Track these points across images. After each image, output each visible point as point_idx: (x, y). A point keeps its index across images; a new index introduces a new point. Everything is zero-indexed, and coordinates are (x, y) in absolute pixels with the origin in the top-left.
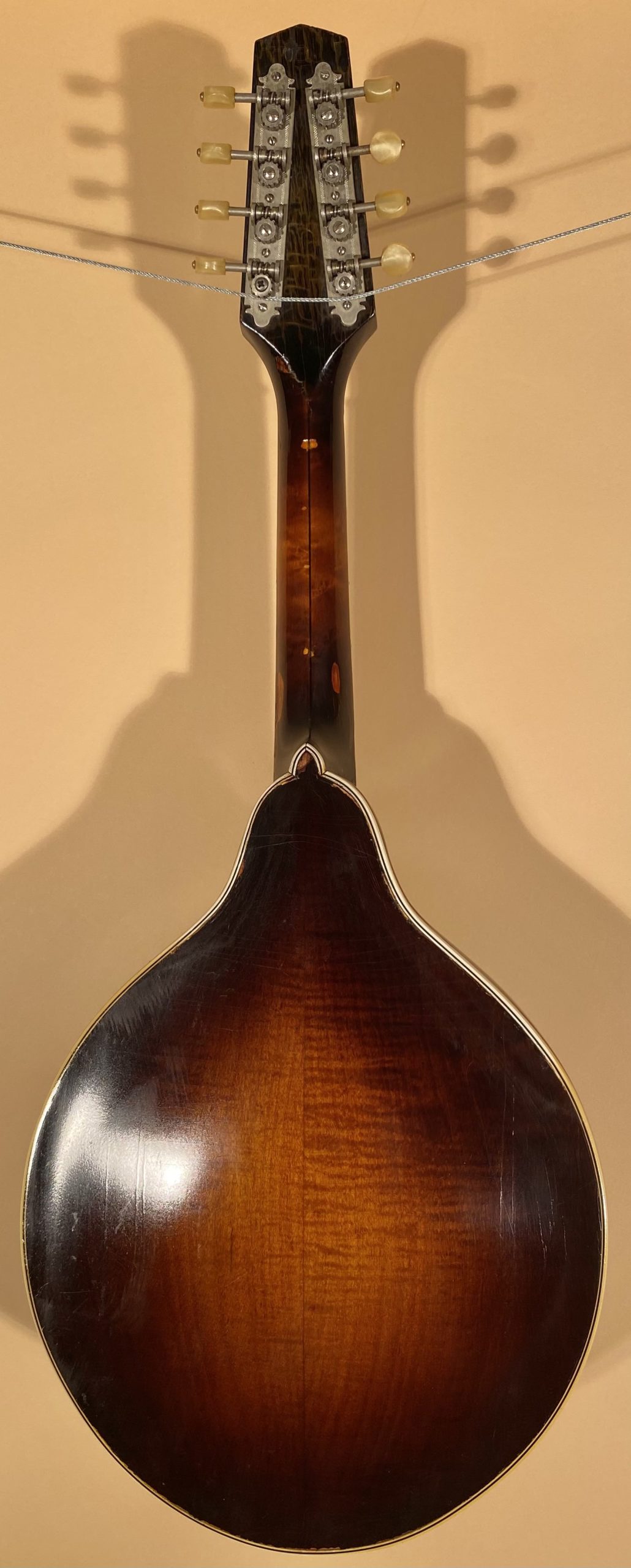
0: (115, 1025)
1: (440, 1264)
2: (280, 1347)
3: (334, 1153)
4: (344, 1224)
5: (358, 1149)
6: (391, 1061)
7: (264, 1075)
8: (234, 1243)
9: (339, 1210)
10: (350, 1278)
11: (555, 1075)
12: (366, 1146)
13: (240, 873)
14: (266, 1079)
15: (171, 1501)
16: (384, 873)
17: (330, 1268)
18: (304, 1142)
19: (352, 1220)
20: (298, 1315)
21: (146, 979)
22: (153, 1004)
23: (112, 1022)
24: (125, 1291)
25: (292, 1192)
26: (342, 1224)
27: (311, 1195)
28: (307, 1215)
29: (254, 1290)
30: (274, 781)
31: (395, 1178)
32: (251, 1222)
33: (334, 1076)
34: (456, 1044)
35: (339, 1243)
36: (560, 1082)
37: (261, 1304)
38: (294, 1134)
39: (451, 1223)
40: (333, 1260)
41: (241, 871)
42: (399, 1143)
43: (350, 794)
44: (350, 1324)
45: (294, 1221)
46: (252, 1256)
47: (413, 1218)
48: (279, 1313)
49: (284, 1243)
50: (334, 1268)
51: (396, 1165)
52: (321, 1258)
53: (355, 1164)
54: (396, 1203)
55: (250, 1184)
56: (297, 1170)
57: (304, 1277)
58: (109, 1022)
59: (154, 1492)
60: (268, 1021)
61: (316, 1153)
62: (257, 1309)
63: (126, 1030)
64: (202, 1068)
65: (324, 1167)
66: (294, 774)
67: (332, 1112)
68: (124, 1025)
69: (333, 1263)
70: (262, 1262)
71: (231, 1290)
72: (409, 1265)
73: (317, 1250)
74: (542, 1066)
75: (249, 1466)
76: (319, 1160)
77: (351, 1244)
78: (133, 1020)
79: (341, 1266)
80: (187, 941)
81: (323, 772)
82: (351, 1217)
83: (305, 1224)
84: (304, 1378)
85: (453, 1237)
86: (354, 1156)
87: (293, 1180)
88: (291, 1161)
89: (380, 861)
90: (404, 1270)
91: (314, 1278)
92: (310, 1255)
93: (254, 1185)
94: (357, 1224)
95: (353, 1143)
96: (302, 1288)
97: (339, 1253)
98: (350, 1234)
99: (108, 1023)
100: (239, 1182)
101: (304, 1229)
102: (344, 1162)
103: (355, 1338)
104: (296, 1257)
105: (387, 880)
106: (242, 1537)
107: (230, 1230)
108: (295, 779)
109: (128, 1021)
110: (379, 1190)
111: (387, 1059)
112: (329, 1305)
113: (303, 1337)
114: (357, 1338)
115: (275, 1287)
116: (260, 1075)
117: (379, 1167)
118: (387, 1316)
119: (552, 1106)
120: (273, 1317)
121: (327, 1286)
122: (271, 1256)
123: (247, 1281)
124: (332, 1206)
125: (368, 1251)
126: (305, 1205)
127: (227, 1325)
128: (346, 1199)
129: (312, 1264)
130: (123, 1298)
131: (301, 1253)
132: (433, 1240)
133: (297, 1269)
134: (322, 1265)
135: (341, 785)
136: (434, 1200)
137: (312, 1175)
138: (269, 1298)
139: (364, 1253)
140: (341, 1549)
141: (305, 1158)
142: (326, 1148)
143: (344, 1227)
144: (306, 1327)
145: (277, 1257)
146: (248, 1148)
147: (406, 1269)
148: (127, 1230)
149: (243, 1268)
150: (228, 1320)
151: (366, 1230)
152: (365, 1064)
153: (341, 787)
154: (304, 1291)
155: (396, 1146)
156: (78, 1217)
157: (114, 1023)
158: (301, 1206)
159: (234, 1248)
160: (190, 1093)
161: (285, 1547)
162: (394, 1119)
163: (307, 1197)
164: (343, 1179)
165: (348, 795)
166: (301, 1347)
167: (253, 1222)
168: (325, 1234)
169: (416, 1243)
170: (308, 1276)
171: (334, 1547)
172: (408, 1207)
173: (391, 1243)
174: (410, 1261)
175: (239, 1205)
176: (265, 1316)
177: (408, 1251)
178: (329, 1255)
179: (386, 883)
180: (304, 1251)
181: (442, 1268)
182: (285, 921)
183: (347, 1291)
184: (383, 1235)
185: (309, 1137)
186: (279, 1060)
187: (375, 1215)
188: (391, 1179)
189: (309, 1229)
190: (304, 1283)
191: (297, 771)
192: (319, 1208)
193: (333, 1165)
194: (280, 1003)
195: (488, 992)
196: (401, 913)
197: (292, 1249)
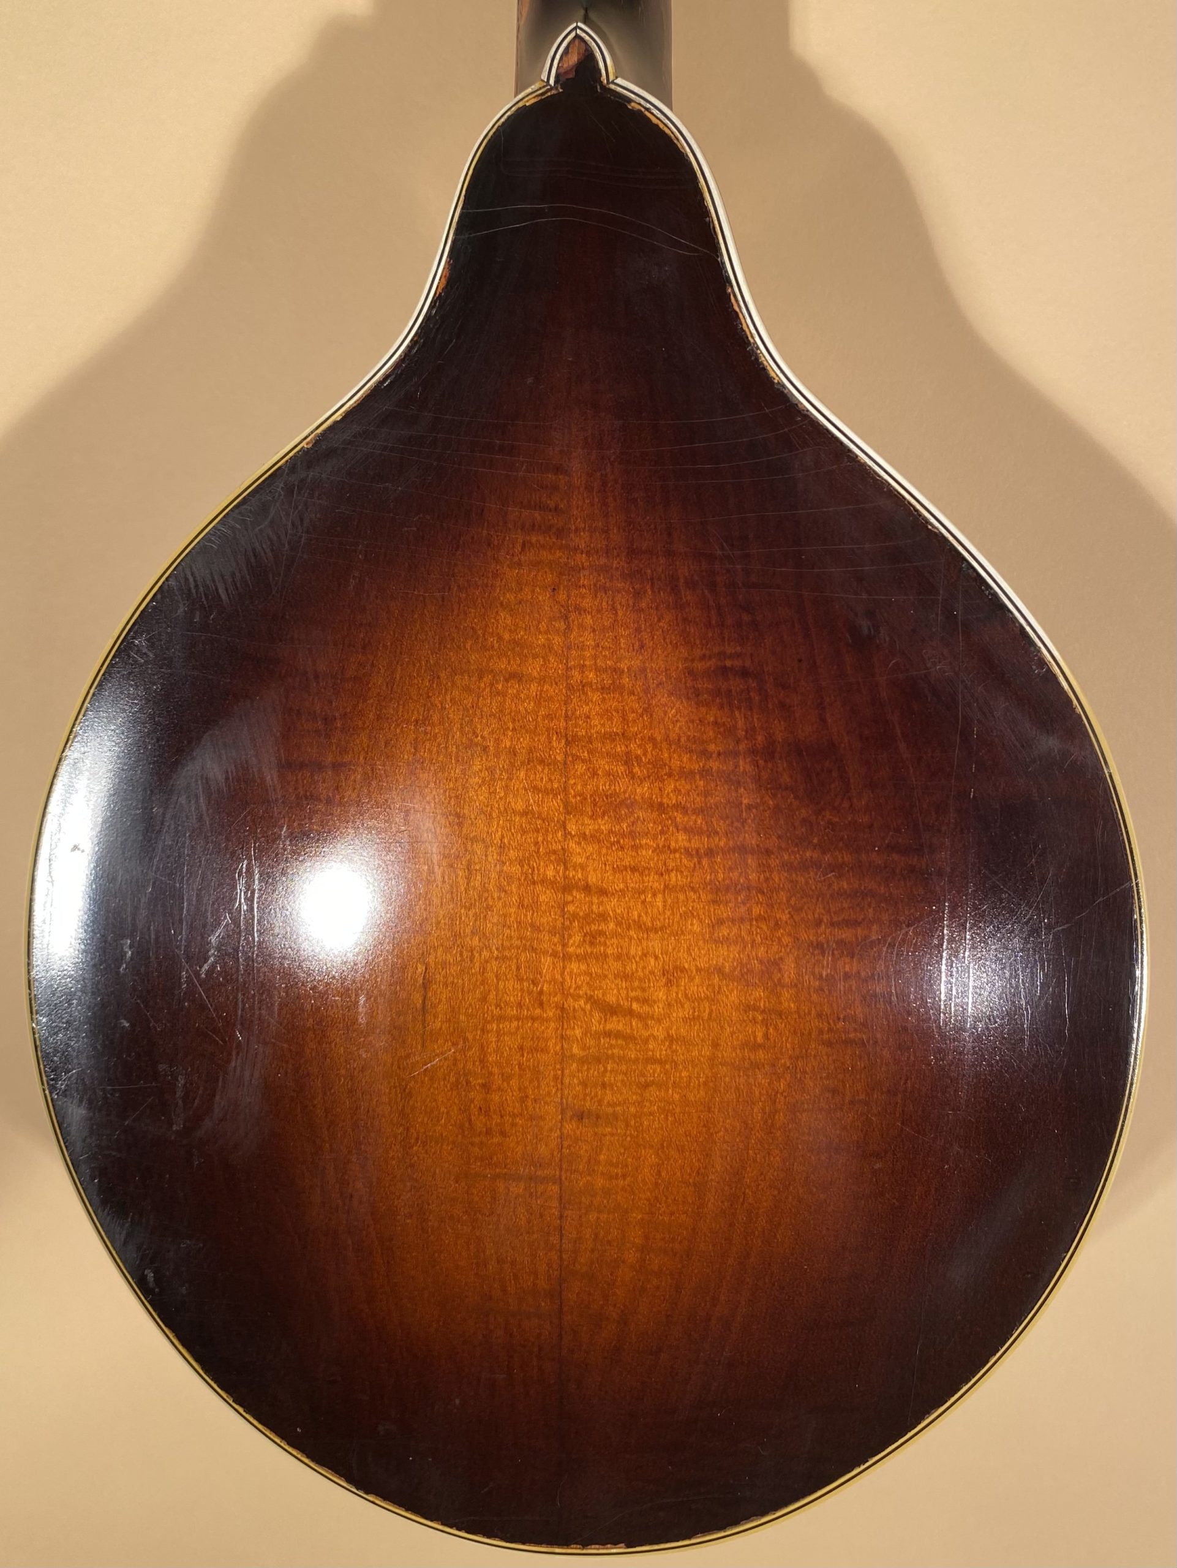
0: (196, 586)
1: (826, 1037)
2: (517, 1189)
3: (625, 826)
4: (641, 958)
5: (670, 818)
6: (738, 655)
7: (487, 679)
8: (430, 994)
9: (632, 933)
10: (653, 1060)
11: (1059, 684)
12: (685, 810)
13: (442, 286)
14: (492, 685)
15: (313, 1460)
16: (732, 287)
17: (613, 1042)
18: (566, 804)
19: (658, 951)
20: (551, 1130)
21: (258, 496)
22: (272, 544)
23: (191, 579)
24: (220, 1084)
25: (542, 898)
26: (637, 959)
27: (578, 903)
28: (571, 942)
29: (468, 1082)
30: (515, 96)
31: (741, 874)
32: (461, 955)
33: (626, 680)
34: (865, 625)
35: (633, 994)
36: (1068, 697)
37: (480, 1108)
38: (546, 789)
39: (847, 960)
40: (620, 1027)
41: (444, 281)
42: (749, 807)
43: (666, 125)
44: (651, 1147)
45: (545, 953)
46: (462, 1018)
47: (775, 948)
48: (513, 1125)
49: (526, 995)
50: (620, 1042)
51: (742, 850)
52: (596, 1022)
53: (664, 846)
54: (742, 920)
55: (462, 883)
56: (553, 858)
57: (564, 1058)
58: (187, 580)
59: (282, 1444)
60: (495, 575)
61: (590, 826)
62: (473, 1118)
63: (218, 593)
64: (368, 667)
65: (604, 851)
66: (552, 82)
67: (620, 749)
68: (215, 586)
69: (618, 1031)
70: (483, 1030)
71: (423, 1082)
72: (766, 1036)
73: (588, 1007)
74: (1034, 667)
75: (457, 1401)
76: (595, 838)
77: (654, 998)
78: (233, 575)
79: (635, 1039)
80: (336, 423)
81: (611, 78)
82: (655, 944)
83: (567, 957)
84: (561, 1246)
85: (851, 986)
86: (662, 832)
87: (545, 874)
88: (540, 839)
89: (723, 263)
90: (756, 1047)
91: (583, 1061)
92: (575, 1017)
93: (468, 884)
94: (667, 959)
95: (661, 808)
96: (558, 1080)
97: (631, 1013)
98: (652, 977)
99: (182, 581)
100: (439, 878)
101: (564, 968)
102: (644, 841)
103: (659, 1173)
104: (548, 1020)
105: (737, 300)
106: (443, 1524)
107: (421, 969)
108: (554, 92)
109: (222, 576)
110: (710, 897)
111: (729, 650)
112: (610, 1110)
113: (561, 1170)
114: (663, 1174)
115: (507, 1078)
116: (481, 678)
117: (710, 853)
118: (721, 1133)
119: (1050, 743)
120: (503, 1134)
121: (608, 1074)
122: (501, 1018)
123: (455, 1064)
124: (619, 924)
125: (687, 1011)
126: (567, 923)
127: (415, 1148)
128: (646, 913)
129: (578, 1032)
130: (217, 1098)
131: (558, 1011)
132: (812, 990)
133: (551, 1044)
134: (597, 1036)
135: (648, 106)
136: (816, 916)
137: (583, 867)
138: (496, 1097)
139: (680, 1015)
140: (628, 1547)
141: (567, 834)
142: (610, 817)
143: (642, 964)
144: (566, 1151)
145: (511, 1019)
146: (458, 816)
147: (760, 1046)
148: (225, 972)
149: (446, 1041)
150: (417, 1139)
151: (683, 970)
152: (686, 659)
153: (648, 110)
154: (562, 1083)
155: (744, 814)
156: (131, 947)
157: (195, 581)
158: (559, 924)
159: (428, 1003)
160: (345, 714)
161: (524, 1543)
162: (741, 763)
163: (571, 908)
164: (641, 874)
165: (661, 126)
166: (556, 1188)
167: (465, 954)
168: (606, 976)
169: (779, 995)
170: (572, 1056)
171: (615, 1543)
172: (765, 927)
173: (733, 996)
174: (768, 1029)
175: (438, 923)
176: (489, 1132)
177: (763, 1012)
178: (612, 1016)
179: (736, 308)
180: (563, 1009)
181: (829, 1044)
182: (530, 380)
183: (647, 1086)
184: (716, 980)
185: (575, 797)
186: (517, 649)
187: (701, 943)
188: (735, 875)
189: (574, 966)
190: (563, 1070)
191: (557, 76)
192: (594, 927)
193: (622, 848)
194: (520, 541)
195: (931, 524)
196: (764, 369)
197: (541, 1004)
